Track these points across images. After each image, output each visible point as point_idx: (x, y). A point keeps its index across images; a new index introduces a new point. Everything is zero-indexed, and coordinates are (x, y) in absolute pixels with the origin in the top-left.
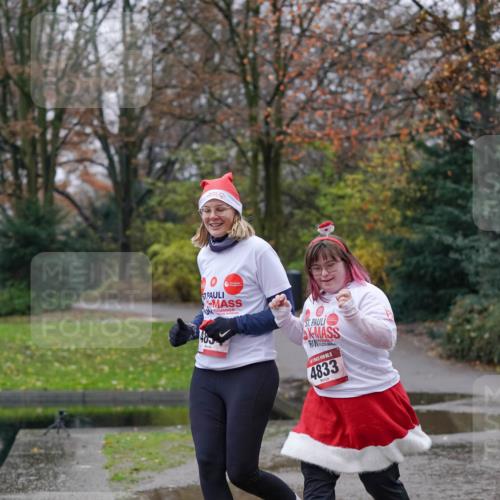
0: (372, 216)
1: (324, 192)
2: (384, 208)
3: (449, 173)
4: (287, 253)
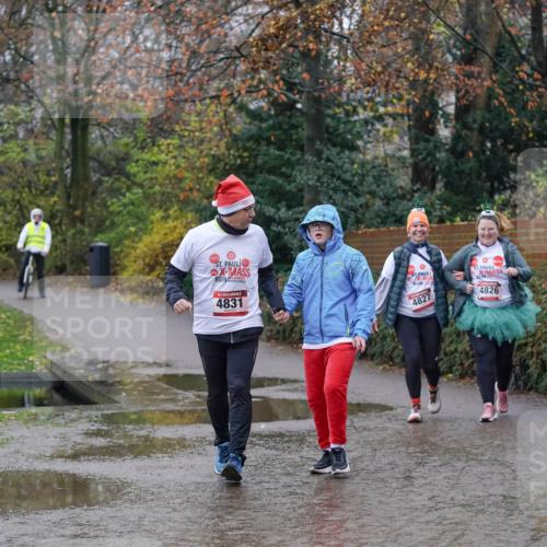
0: (187, 184)
1: (135, 158)
2: (201, 175)
3: (273, 138)
4: (94, 225)
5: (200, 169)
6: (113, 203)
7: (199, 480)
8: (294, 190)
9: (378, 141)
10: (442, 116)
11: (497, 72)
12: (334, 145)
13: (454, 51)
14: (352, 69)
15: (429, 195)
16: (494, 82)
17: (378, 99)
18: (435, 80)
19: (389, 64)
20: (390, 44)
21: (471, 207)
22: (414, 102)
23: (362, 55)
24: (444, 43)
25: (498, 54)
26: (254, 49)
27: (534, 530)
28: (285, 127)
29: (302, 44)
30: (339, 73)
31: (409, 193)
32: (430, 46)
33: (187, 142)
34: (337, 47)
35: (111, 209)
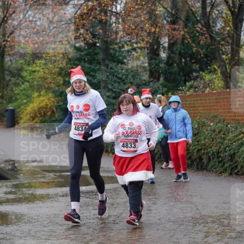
0: (49, 80)
1: (25, 69)
2: (55, 76)
3: (86, 59)
4: (8, 99)
5: (54, 74)
6: (16, 90)
7: (56, 212)
8: (96, 82)
9: (134, 60)
10: (162, 48)
11: (186, 28)
12: (114, 62)
13: (167, 18)
14: (122, 27)
15: (157, 83)
16: (185, 32)
17: (133, 41)
18: (159, 32)
19: (138, 25)
20: (138, 16)
21: (176, 88)
22: (150, 42)
23: (126, 21)
24: (162, 16)
25: (187, 20)
26: (78, 20)
27: (206, 232)
28: (92, 54)
29: (98, 17)
30: (116, 30)
31: (148, 83)
32: (156, 17)
33: (48, 62)
34: (115, 18)
35: (15, 92)
